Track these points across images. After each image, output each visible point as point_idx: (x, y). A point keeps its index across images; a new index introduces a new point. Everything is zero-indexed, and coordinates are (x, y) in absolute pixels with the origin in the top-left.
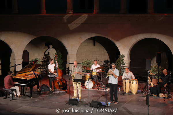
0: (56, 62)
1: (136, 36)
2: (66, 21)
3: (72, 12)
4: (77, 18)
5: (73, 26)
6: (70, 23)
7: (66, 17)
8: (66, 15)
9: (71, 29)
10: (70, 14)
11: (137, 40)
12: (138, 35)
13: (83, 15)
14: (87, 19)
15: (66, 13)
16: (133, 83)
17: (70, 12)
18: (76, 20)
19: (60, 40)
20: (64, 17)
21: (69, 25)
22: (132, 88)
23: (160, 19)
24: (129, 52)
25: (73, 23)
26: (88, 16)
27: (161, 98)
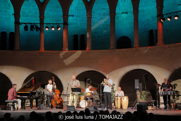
0: (54, 83)
1: (124, 68)
2: (62, 57)
3: (67, 50)
4: (72, 54)
5: (68, 61)
6: (65, 59)
7: (62, 54)
8: (62, 52)
9: (67, 64)
10: (66, 51)
11: (125, 72)
12: (126, 67)
13: (77, 52)
14: (81, 55)
15: (62, 50)
16: (124, 99)
17: (66, 50)
18: (71, 56)
19: (56, 74)
20: (60, 54)
21: (65, 61)
22: (123, 103)
23: (145, 52)
24: (118, 83)
25: (68, 59)
26: (81, 53)
27: (149, 110)
